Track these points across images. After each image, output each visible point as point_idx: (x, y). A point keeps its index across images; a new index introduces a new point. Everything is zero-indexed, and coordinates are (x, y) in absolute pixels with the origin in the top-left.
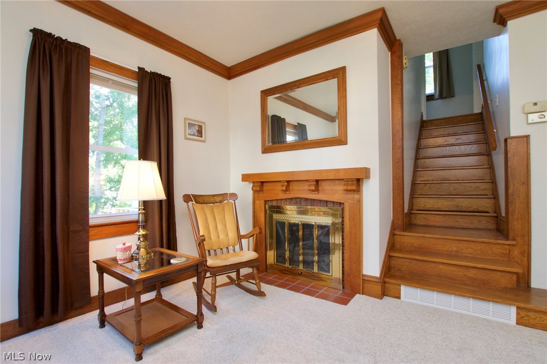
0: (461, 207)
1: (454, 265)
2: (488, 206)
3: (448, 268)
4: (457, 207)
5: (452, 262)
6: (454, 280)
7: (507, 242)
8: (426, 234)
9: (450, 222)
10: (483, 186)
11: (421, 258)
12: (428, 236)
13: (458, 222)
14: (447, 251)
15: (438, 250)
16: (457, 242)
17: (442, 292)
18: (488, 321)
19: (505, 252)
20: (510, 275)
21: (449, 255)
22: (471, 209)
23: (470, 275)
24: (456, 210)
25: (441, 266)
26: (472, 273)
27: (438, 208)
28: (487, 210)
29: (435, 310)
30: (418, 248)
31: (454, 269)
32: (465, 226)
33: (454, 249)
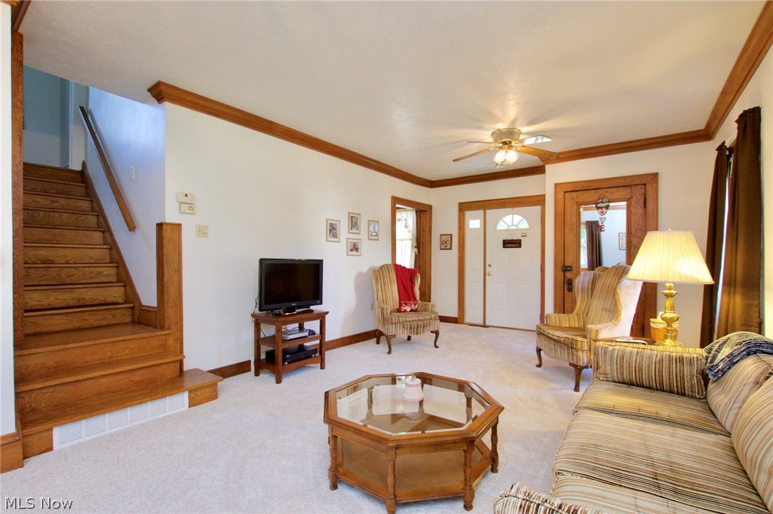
0: (85, 300)
1: (118, 373)
2: (118, 295)
3: (111, 379)
4: (79, 300)
5: (117, 370)
6: (118, 392)
7: (164, 333)
8: (66, 344)
9: (75, 322)
10: (106, 271)
11: (73, 379)
12: (71, 346)
13: (86, 320)
14: (99, 360)
15: (87, 362)
16: (111, 345)
17: (112, 411)
18: (168, 417)
19: (161, 343)
20: (174, 364)
21: (103, 364)
22: (96, 302)
23: (137, 378)
24: (76, 305)
25: (102, 380)
26: (138, 376)
27: (49, 305)
28: (116, 300)
29: (112, 435)
30: (55, 368)
31: (119, 377)
32: (96, 324)
33: (108, 354)
